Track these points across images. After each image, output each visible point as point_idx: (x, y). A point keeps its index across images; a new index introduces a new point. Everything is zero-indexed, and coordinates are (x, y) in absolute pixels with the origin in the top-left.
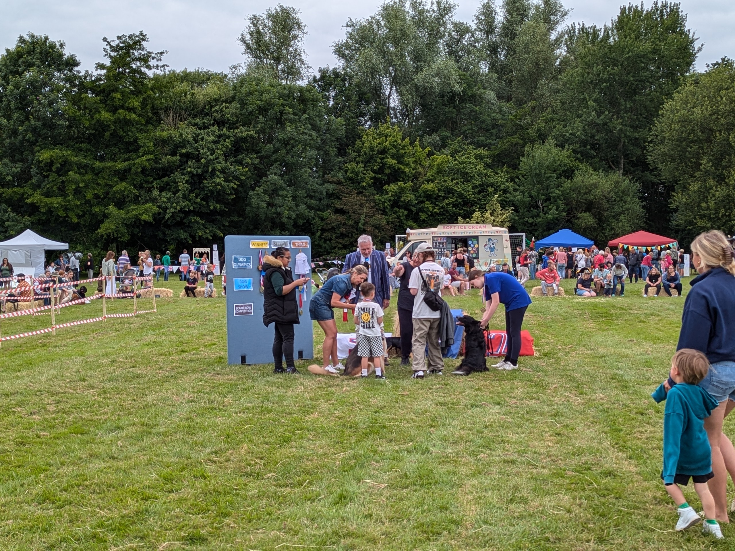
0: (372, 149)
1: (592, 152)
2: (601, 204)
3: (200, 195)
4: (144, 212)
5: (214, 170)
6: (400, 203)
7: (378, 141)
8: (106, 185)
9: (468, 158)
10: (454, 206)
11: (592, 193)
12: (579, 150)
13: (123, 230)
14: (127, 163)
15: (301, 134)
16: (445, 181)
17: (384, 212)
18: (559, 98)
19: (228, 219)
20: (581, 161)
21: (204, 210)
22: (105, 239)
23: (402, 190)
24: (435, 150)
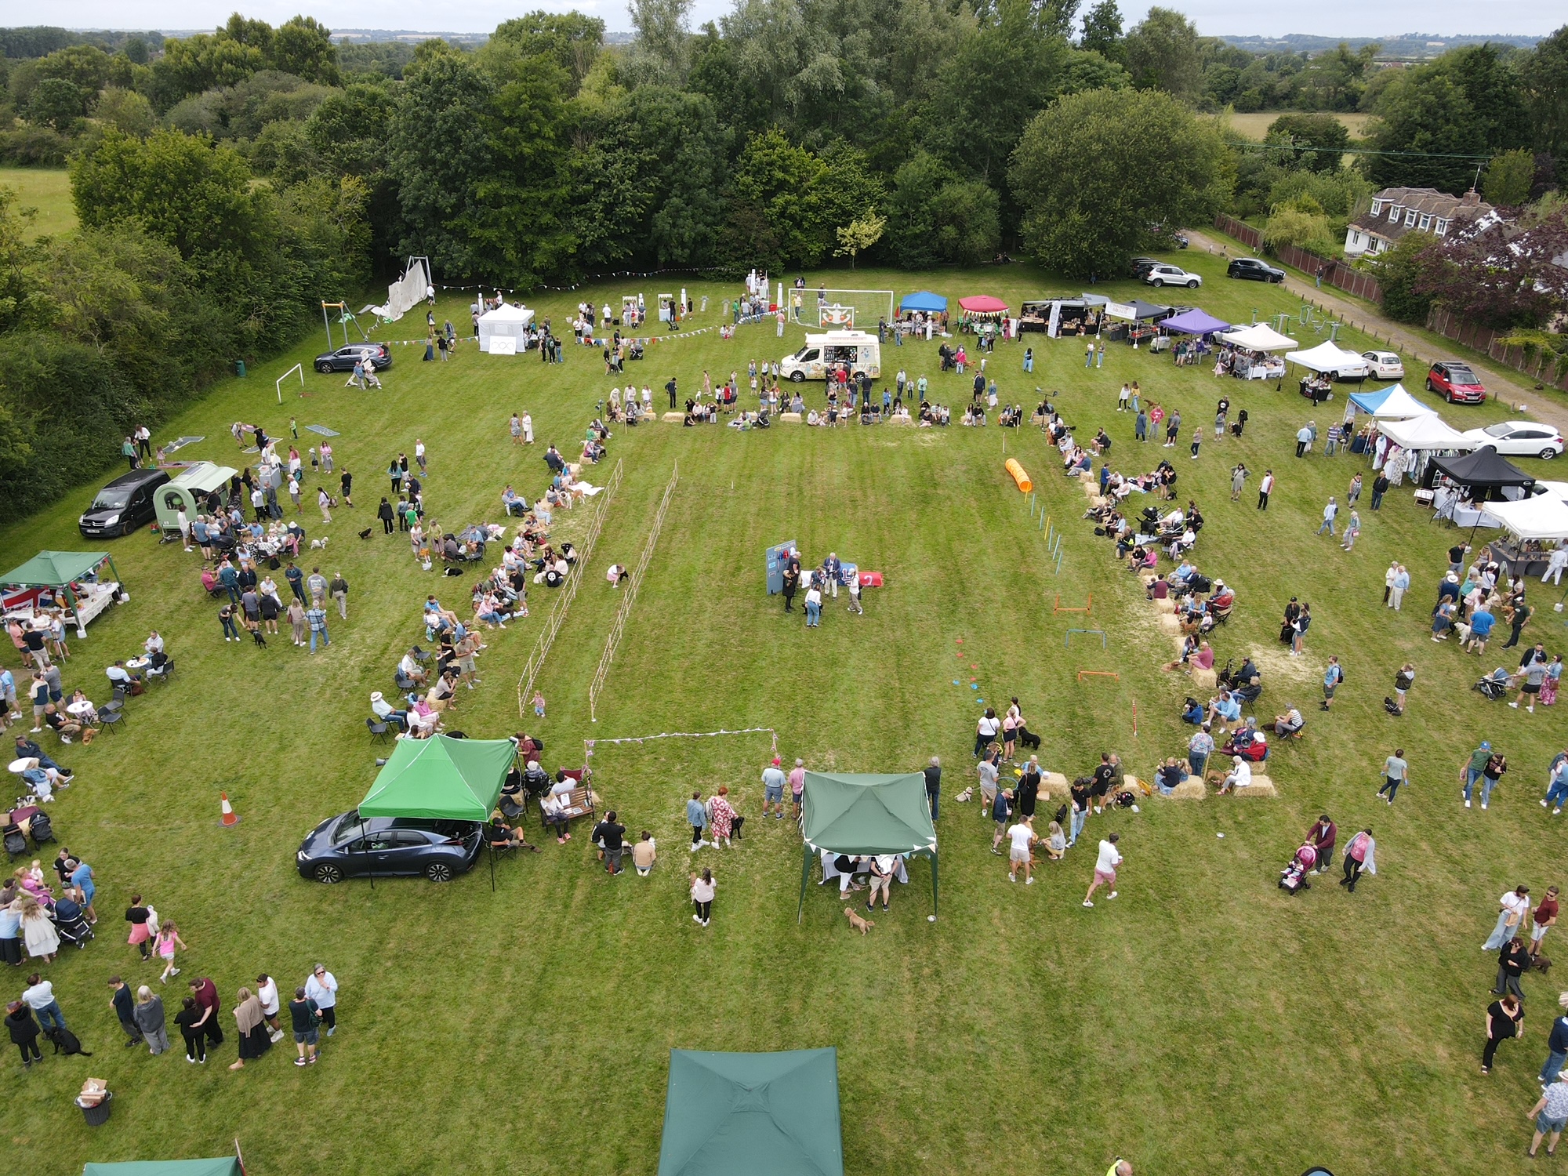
1: (961, 158)
2: (964, 217)
3: (613, 221)
4: (568, 244)
6: (786, 215)
11: (956, 205)
12: (948, 157)
20: (950, 169)
23: (788, 202)
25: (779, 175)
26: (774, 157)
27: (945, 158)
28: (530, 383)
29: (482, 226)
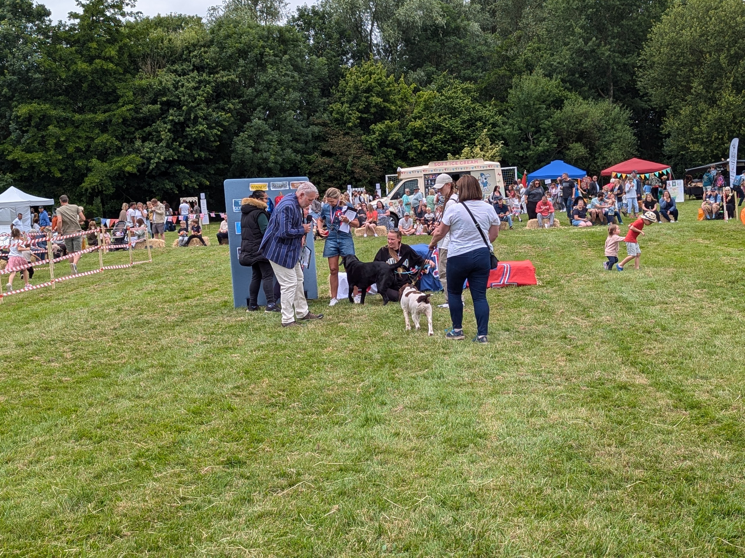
0: (356, 88)
1: (581, 80)
2: (592, 133)
3: (183, 143)
4: (127, 164)
5: (196, 117)
6: (388, 143)
7: (362, 79)
8: (88, 137)
9: (455, 92)
10: (442, 143)
11: (582, 122)
12: (567, 79)
13: (108, 182)
14: (107, 114)
15: (284, 75)
16: (433, 118)
17: (372, 152)
18: (545, 27)
19: (213, 167)
20: (570, 90)
21: (188, 158)
22: (90, 193)
23: (389, 129)
24: (421, 86)
25: (378, 101)
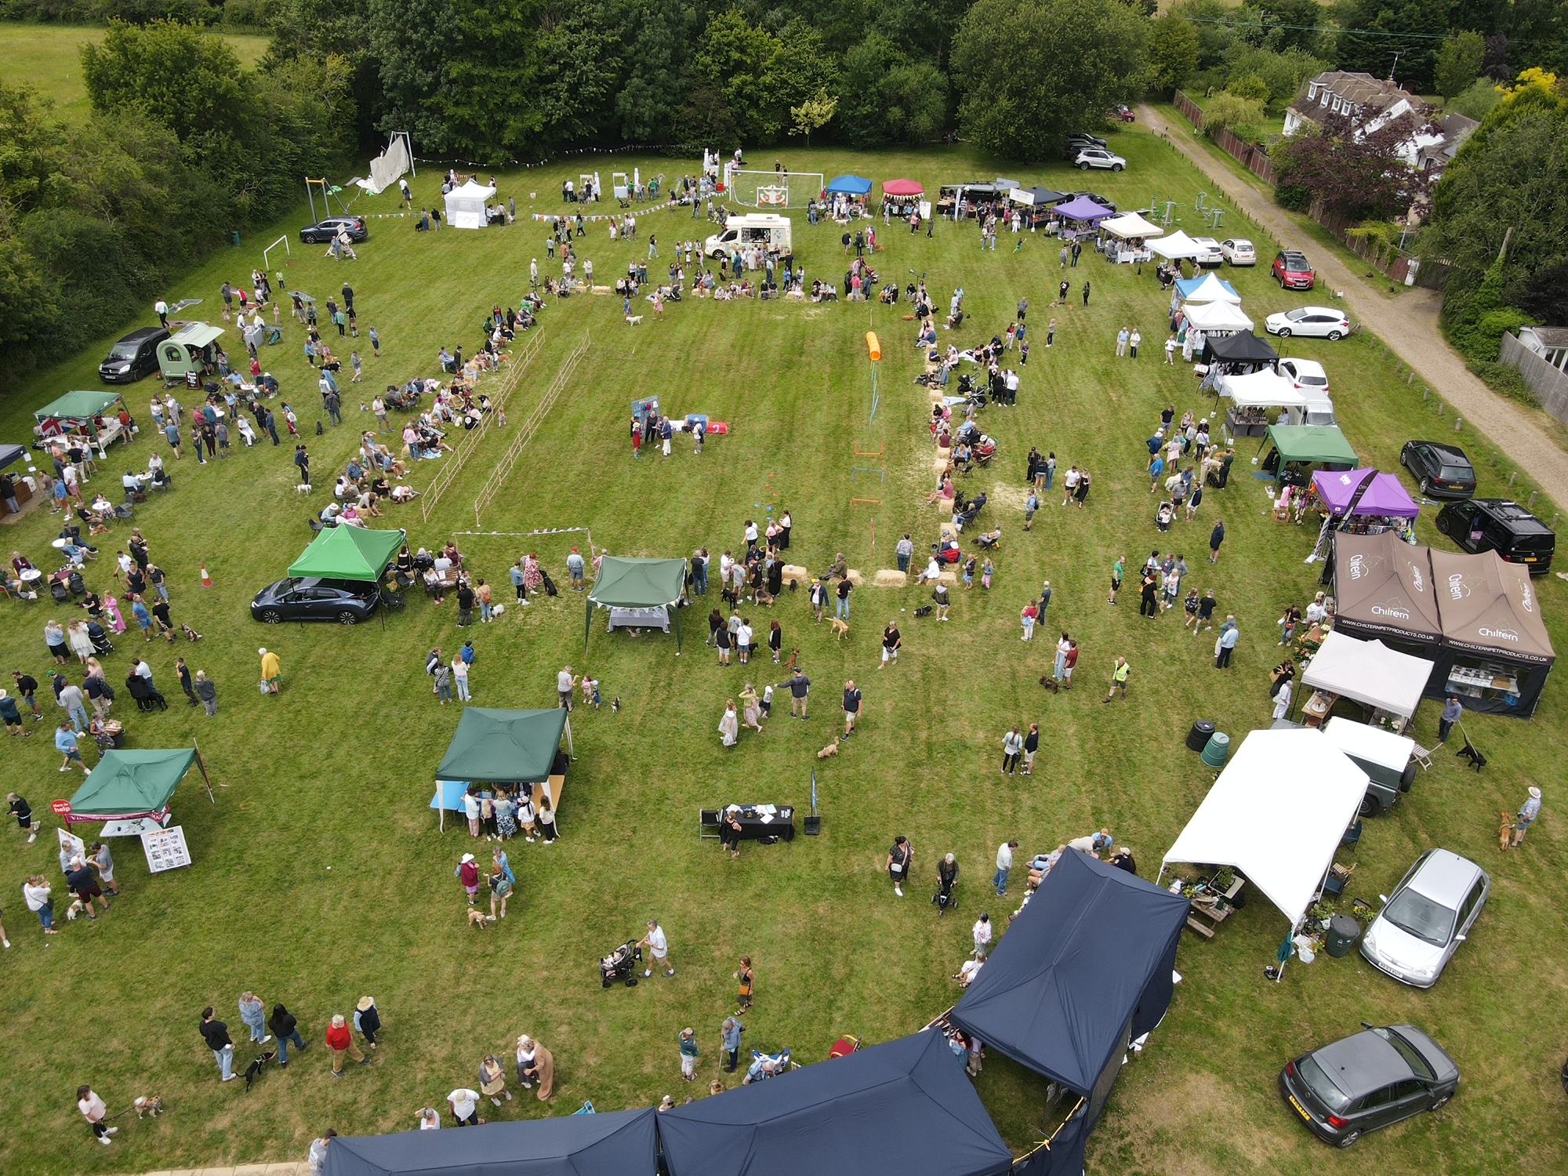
3: (577, 101)
11: (902, 88)
25: (735, 55)
26: (731, 38)
27: (895, 40)
28: (486, 256)
29: (457, 104)
